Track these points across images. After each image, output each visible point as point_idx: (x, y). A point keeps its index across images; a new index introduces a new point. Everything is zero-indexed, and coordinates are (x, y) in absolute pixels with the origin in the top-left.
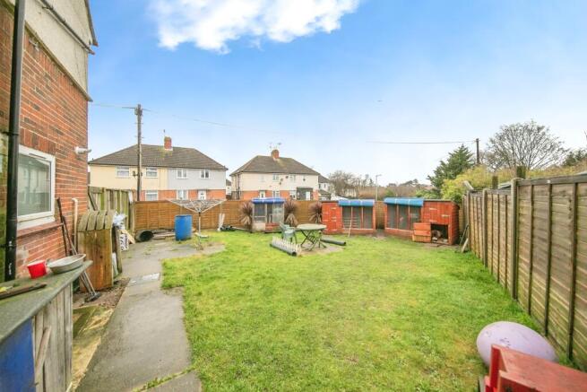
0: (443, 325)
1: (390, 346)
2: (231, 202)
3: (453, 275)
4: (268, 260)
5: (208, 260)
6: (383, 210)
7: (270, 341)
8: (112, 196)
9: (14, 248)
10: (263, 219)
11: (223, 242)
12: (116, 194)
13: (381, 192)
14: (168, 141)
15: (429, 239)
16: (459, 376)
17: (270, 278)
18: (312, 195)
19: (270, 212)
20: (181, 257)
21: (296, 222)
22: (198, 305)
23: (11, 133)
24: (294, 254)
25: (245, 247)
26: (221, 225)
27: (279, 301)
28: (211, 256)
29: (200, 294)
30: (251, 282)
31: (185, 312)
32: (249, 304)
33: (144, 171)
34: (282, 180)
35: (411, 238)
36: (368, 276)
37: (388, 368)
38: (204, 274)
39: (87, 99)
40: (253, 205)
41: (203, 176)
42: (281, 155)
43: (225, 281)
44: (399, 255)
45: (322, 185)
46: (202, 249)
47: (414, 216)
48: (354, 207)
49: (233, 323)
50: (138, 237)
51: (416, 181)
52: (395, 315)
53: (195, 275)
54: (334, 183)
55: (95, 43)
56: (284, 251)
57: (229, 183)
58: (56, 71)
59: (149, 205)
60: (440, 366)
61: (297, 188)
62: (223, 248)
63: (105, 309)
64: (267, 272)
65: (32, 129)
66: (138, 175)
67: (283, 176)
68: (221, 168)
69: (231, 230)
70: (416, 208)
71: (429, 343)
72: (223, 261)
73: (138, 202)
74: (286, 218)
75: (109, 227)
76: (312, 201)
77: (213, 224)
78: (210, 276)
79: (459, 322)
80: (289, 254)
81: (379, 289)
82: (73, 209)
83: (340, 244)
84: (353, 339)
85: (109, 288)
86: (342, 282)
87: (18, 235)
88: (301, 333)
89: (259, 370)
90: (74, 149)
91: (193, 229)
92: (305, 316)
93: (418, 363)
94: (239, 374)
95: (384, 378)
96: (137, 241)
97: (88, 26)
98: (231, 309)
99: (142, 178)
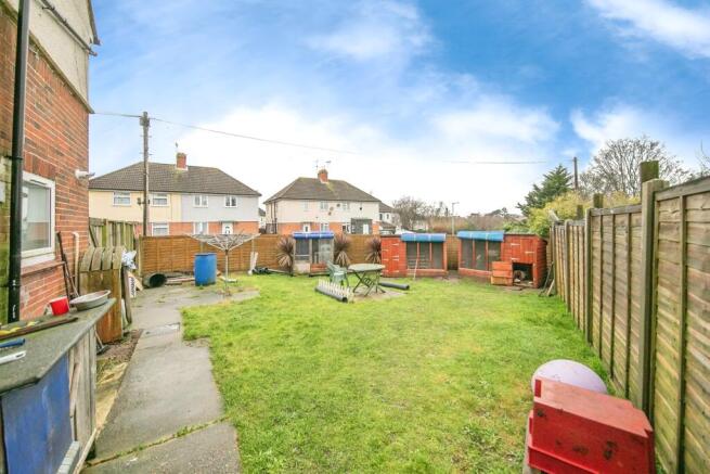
0: (505, 371)
1: (444, 390)
2: (265, 238)
3: (529, 320)
4: (312, 307)
5: (238, 307)
6: (457, 246)
7: (312, 390)
8: (114, 229)
9: (18, 287)
10: (307, 259)
11: (256, 286)
12: (118, 227)
13: (459, 225)
14: (181, 158)
15: (510, 281)
16: (511, 416)
17: (314, 326)
18: (370, 229)
19: (316, 250)
20: (205, 304)
21: (349, 261)
22: (230, 357)
23: (15, 158)
24: (345, 300)
25: (283, 292)
26: (253, 267)
27: (324, 350)
28: (242, 303)
29: (230, 345)
30: (291, 331)
31: (213, 364)
32: (289, 354)
33: (151, 197)
34: (332, 209)
35: (489, 281)
36: (430, 322)
37: (438, 410)
38: (234, 323)
39: (88, 111)
40: (294, 241)
41: (228, 204)
42: (330, 177)
43: (260, 330)
44: (472, 300)
45: (385, 215)
46: (230, 295)
47: (492, 253)
48: (421, 242)
49: (270, 373)
50: (146, 282)
51: (505, 210)
52: (454, 361)
53: (224, 325)
54: (400, 213)
55: (96, 41)
56: (333, 297)
57: (262, 213)
58: (56, 80)
59: (160, 241)
60: (493, 408)
61: (352, 219)
62: (256, 294)
63: (116, 364)
64: (311, 320)
65: (33, 151)
66: (145, 203)
67: (334, 204)
68: (253, 194)
69: (266, 272)
70: (495, 243)
71: (486, 387)
72: (257, 309)
73: (145, 238)
74: (336, 256)
75: (117, 266)
76: (371, 235)
77: (243, 266)
78: (241, 325)
79: (523, 367)
80: (338, 300)
81: (441, 335)
82: (74, 244)
83: (403, 289)
84: (404, 385)
85: (119, 341)
86: (399, 330)
87: (22, 273)
88: (348, 381)
89: (300, 417)
90: (74, 172)
91: (218, 272)
92: (353, 365)
93: (470, 406)
94: (277, 422)
95: (432, 420)
96: (146, 287)
97: (88, 22)
98: (267, 359)
99: (150, 207)
